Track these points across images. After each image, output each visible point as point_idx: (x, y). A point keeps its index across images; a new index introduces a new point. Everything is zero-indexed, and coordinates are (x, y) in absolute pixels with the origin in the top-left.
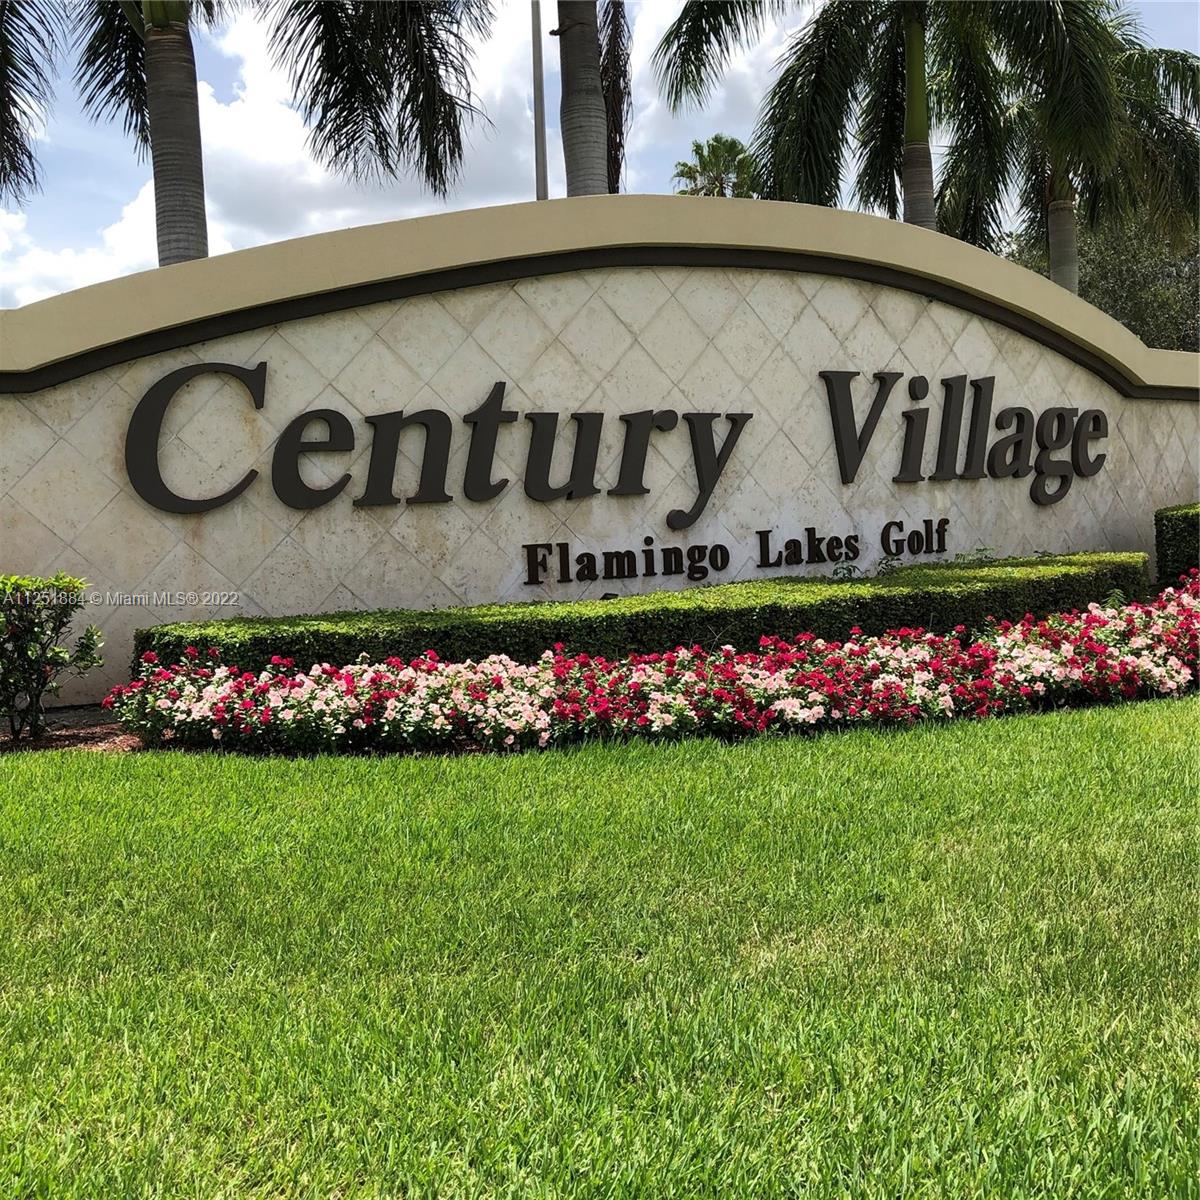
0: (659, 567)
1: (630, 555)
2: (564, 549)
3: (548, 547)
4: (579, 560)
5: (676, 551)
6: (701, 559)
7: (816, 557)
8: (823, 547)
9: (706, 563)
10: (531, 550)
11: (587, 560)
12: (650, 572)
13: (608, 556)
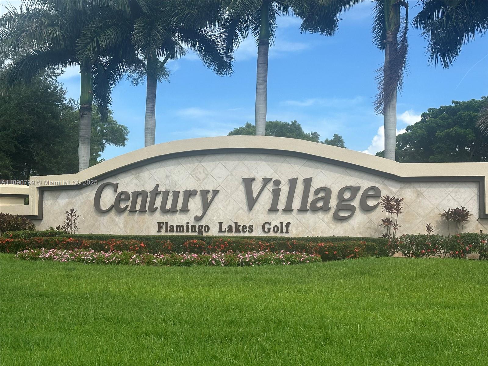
0: (190, 230)
1: (183, 226)
2: (167, 223)
3: (163, 223)
4: (170, 227)
5: (195, 226)
6: (202, 228)
7: (237, 230)
8: (241, 228)
9: (203, 230)
10: (159, 224)
11: (172, 227)
12: (188, 231)
13: (177, 226)
